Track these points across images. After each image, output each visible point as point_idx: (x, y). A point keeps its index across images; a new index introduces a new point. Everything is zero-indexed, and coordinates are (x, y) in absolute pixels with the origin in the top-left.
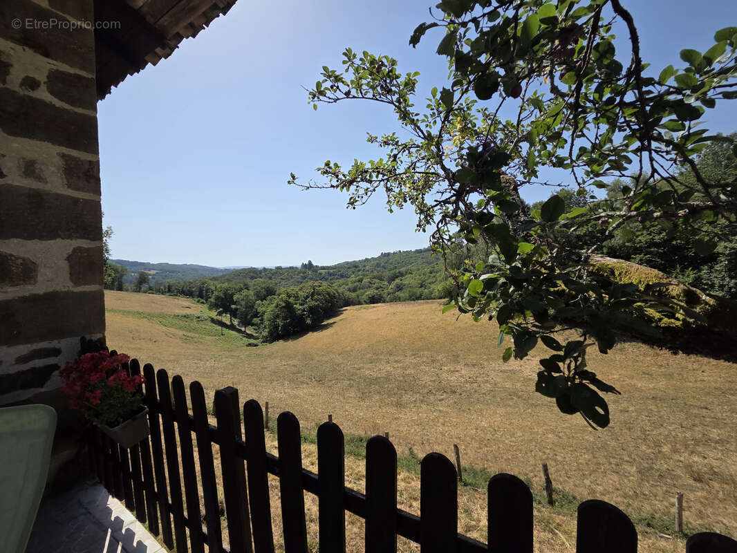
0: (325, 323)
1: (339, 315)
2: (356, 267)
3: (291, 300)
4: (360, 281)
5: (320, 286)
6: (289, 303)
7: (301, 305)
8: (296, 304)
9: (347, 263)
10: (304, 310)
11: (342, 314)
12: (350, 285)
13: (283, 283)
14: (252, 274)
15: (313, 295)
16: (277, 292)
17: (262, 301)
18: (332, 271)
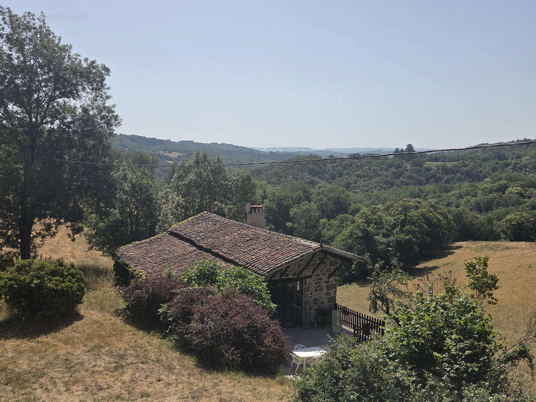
0: (421, 266)
1: (444, 255)
2: (501, 157)
3: (371, 229)
4: (502, 189)
5: (417, 208)
6: (368, 232)
7: (385, 236)
8: (378, 235)
9: (482, 147)
10: (388, 245)
11: (452, 253)
12: (480, 197)
13: (361, 182)
14: (311, 166)
15: (403, 224)
16: (352, 207)
17: (329, 220)
18: (449, 165)
